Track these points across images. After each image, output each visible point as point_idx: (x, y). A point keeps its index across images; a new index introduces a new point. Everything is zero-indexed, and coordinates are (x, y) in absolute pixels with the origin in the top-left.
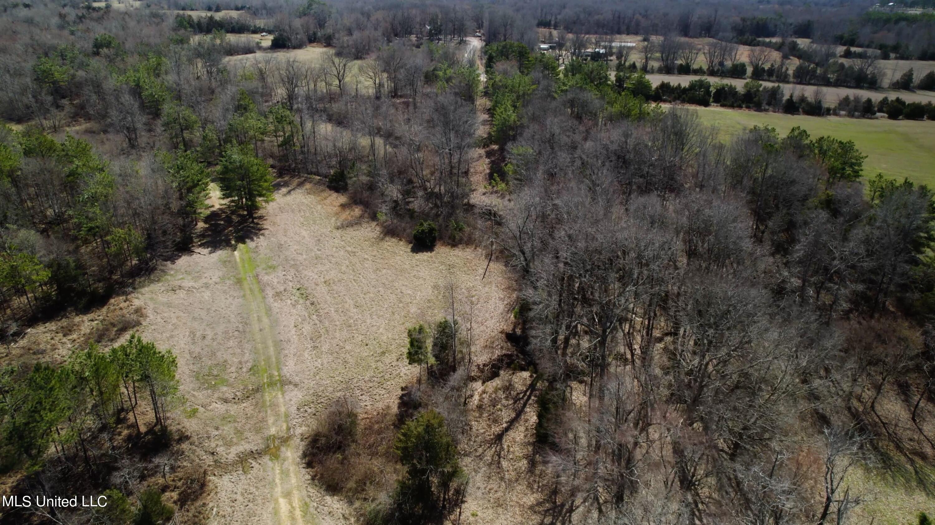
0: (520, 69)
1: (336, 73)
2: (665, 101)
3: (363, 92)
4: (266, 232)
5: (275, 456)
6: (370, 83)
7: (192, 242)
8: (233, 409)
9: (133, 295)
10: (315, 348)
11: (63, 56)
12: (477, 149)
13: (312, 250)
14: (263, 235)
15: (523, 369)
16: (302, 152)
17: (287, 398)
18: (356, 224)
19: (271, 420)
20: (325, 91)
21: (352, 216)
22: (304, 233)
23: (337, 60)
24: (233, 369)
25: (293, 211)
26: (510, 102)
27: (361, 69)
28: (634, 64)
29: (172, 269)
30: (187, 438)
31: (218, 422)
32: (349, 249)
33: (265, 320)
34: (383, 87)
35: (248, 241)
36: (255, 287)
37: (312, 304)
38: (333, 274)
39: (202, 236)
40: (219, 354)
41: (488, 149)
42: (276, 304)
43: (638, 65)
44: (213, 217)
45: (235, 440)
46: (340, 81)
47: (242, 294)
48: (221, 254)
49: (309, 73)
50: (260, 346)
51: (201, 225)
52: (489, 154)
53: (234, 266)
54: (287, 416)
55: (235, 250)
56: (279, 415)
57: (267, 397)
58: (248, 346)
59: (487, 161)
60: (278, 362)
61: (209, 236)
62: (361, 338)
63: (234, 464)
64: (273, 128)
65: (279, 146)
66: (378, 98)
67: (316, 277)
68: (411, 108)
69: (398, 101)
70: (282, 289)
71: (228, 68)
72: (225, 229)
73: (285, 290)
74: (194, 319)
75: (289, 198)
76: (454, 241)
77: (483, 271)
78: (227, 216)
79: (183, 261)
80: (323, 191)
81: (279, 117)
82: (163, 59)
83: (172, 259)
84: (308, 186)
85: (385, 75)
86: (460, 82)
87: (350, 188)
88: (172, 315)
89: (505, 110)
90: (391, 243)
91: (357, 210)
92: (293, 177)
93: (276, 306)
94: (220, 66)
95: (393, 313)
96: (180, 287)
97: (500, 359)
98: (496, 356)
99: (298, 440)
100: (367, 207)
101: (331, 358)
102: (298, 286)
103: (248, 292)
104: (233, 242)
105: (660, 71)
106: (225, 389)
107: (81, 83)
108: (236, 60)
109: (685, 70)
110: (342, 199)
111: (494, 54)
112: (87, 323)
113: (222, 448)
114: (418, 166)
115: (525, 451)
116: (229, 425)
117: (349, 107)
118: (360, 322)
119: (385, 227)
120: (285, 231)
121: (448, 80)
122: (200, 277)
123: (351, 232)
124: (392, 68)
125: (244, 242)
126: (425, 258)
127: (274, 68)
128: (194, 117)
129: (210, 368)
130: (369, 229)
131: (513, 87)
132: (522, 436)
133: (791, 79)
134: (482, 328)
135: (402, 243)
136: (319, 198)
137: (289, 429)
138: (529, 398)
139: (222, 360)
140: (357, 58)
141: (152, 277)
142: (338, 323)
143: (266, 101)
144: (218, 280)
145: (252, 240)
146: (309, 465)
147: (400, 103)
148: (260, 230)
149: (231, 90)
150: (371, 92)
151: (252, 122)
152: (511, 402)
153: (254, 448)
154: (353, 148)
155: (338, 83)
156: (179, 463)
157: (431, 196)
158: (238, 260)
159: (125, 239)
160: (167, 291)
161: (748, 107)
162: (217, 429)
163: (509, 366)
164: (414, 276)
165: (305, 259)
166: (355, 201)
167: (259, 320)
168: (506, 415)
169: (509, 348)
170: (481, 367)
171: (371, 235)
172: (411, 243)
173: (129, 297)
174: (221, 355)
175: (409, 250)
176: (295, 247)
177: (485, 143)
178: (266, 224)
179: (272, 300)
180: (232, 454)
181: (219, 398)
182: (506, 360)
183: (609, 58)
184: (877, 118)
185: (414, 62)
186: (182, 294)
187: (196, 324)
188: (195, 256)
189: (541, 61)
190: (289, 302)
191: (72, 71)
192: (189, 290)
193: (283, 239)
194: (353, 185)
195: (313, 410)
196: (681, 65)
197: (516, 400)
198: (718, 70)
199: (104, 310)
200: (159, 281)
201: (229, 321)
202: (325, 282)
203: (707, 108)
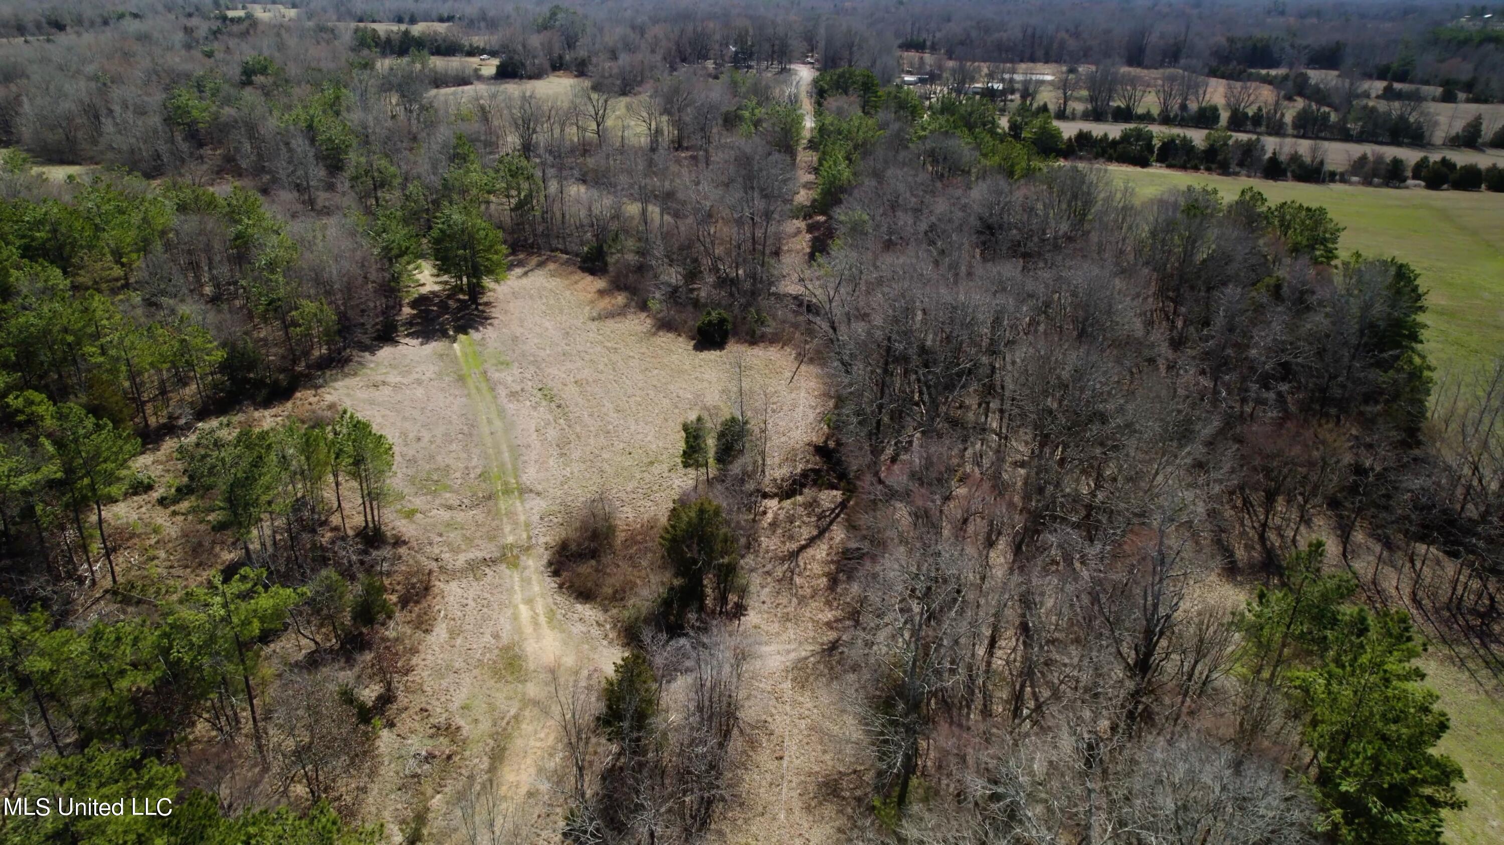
0: (863, 108)
1: (593, 113)
2: (1081, 158)
3: (634, 141)
4: (496, 322)
5: (514, 564)
6: (642, 128)
7: (396, 331)
8: (460, 516)
9: (323, 390)
10: (562, 455)
11: (200, 88)
12: (795, 221)
13: (558, 345)
14: (490, 324)
15: (833, 487)
16: (544, 220)
17: (528, 506)
18: (619, 314)
19: (507, 529)
20: (576, 140)
21: (613, 305)
22: (547, 324)
23: (594, 96)
24: (458, 475)
25: (531, 297)
26: (843, 153)
27: (629, 107)
28: (1045, 106)
29: (372, 361)
30: (405, 543)
31: (441, 529)
32: (609, 345)
33: (498, 424)
34: (662, 134)
35: (471, 331)
36: (484, 386)
37: (559, 406)
38: (586, 373)
39: (410, 323)
40: (439, 458)
41: (810, 221)
42: (511, 406)
43: (1052, 107)
44: (421, 301)
45: (463, 547)
46: (598, 125)
47: (466, 392)
48: (435, 346)
49: (553, 112)
50: (491, 451)
51: (407, 311)
52: (810, 229)
53: (454, 360)
54: (527, 525)
55: (455, 341)
56: (517, 524)
57: (502, 505)
58: (476, 451)
59: (808, 237)
60: (515, 469)
61: (418, 324)
62: (622, 446)
63: (462, 571)
64: (504, 185)
65: (511, 210)
66: (653, 150)
67: (564, 376)
68: (702, 165)
69: (683, 155)
70: (519, 388)
71: (435, 105)
72: (439, 317)
73: (522, 390)
74: (405, 418)
75: (524, 281)
76: (753, 336)
77: (790, 374)
78: (441, 301)
79: (386, 353)
80: (571, 273)
81: (514, 168)
82: (343, 90)
83: (371, 349)
84: (552, 266)
85: (665, 118)
86: (774, 125)
87: (611, 269)
88: (376, 414)
89: (835, 163)
90: (666, 339)
91: (620, 298)
92: (530, 254)
93: (511, 407)
94: (424, 101)
95: (666, 420)
96: (384, 383)
97: (805, 474)
98: (799, 470)
99: (542, 550)
100: (635, 294)
101: (583, 467)
102: (540, 386)
103: (474, 391)
104: (451, 333)
105: (1086, 116)
106: (448, 495)
107: (226, 124)
108: (446, 94)
109: (1123, 115)
110: (600, 283)
111: (826, 87)
112: (269, 420)
113: (447, 555)
114: (708, 240)
115: (827, 569)
116: (456, 532)
117: (612, 162)
118: (621, 428)
119: (659, 320)
120: (522, 321)
121: (757, 123)
122: (409, 372)
123: (611, 325)
124: (676, 107)
125: (466, 333)
126: (713, 357)
127: (503, 105)
128: (392, 169)
129: (429, 473)
130: (637, 321)
131: (849, 132)
132: (824, 554)
133: (1290, 130)
134: (783, 439)
135: (681, 339)
136: (567, 282)
137: (530, 538)
138: (838, 515)
139: (443, 465)
140: (624, 93)
141: (346, 370)
142: (592, 429)
143: (491, 153)
144: (433, 376)
145: (477, 330)
146: (556, 573)
147: (686, 158)
148: (487, 318)
149: (443, 133)
150: (644, 141)
151: (474, 176)
152: (814, 519)
153: (488, 557)
154: (616, 217)
155: (595, 127)
156: (396, 568)
157: (724, 282)
158: (459, 353)
159: (315, 315)
160: (368, 387)
161: (1208, 169)
162: (441, 535)
163: (815, 483)
164: (696, 378)
165: (549, 355)
166: (618, 285)
167: (490, 421)
168: (806, 533)
169: (815, 462)
170: (779, 482)
171: (639, 328)
172: (693, 339)
173: (319, 391)
174: (441, 460)
175: (691, 348)
176: (536, 341)
177: (806, 213)
178: (494, 312)
179: (505, 401)
180: (461, 560)
181: (442, 505)
182: (812, 476)
183: (1010, 97)
184: (1407, 187)
185: (707, 97)
186: (386, 391)
187: (407, 424)
188: (400, 347)
189: (896, 97)
190: (528, 403)
191: (214, 108)
192: (397, 387)
193: (518, 331)
194: (615, 264)
195: (560, 520)
196: (1119, 107)
197: (820, 517)
198: (1176, 116)
199: (289, 405)
200: (355, 374)
201: (450, 422)
202: (576, 382)
203: (1145, 170)
